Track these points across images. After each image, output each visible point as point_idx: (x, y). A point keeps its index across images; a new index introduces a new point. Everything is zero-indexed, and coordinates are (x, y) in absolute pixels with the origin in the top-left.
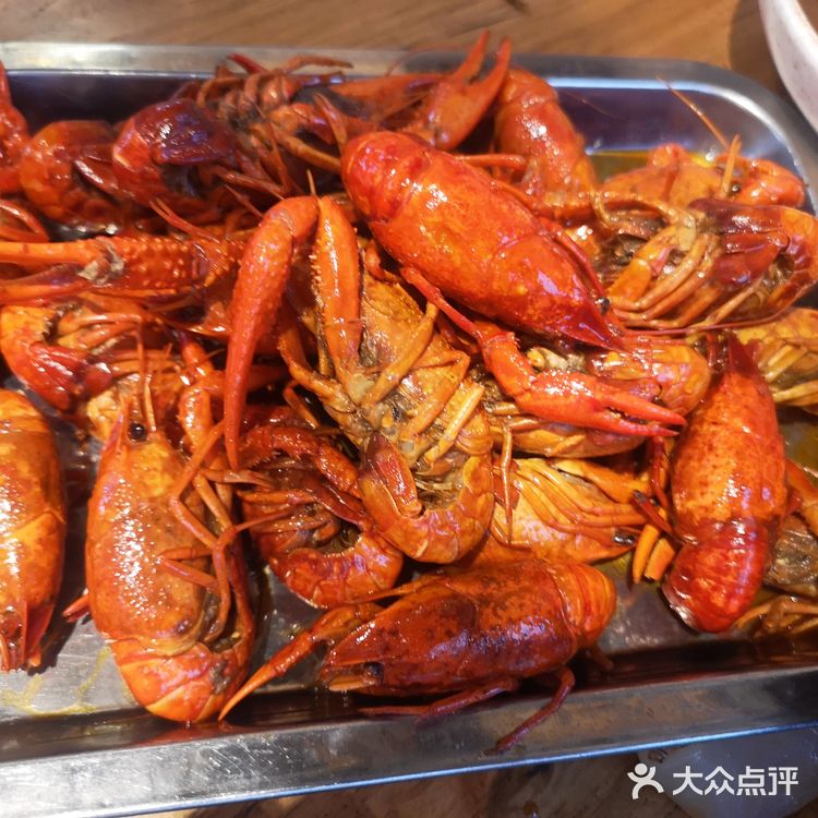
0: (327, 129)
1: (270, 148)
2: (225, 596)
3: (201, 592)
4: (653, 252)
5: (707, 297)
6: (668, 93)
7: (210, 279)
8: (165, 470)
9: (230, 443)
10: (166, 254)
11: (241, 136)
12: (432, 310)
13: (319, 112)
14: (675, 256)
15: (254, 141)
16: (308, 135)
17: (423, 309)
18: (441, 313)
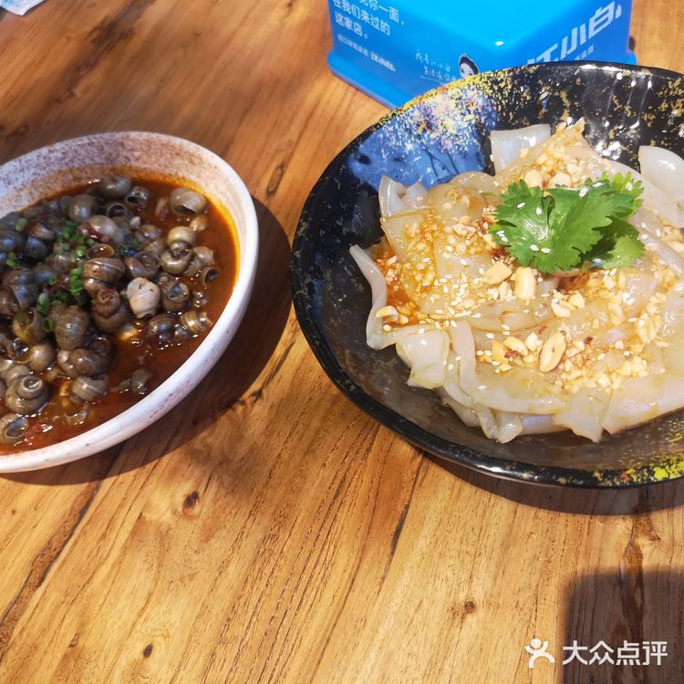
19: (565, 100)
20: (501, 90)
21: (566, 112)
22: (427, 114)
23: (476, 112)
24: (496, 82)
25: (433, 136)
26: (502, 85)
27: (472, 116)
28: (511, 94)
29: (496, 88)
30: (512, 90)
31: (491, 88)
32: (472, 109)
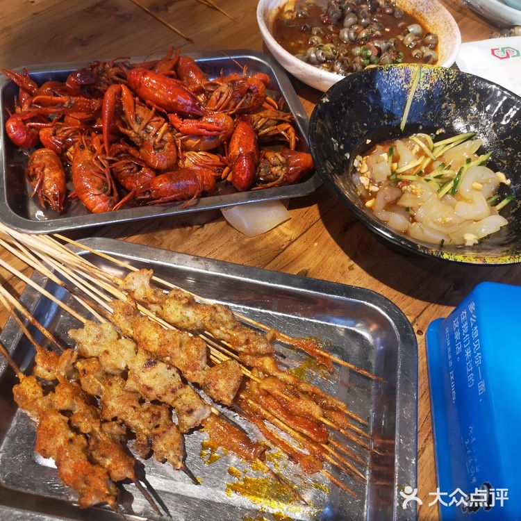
0: (124, 73)
1: (108, 80)
2: (109, 182)
3: (103, 181)
4: (217, 94)
5: (232, 104)
6: (230, 60)
7: (96, 109)
8: (90, 155)
9: (106, 148)
10: (84, 101)
11: (100, 78)
12: (154, 109)
13: (121, 69)
14: (222, 94)
15: (104, 78)
16: (118, 75)
17: (151, 109)
18: (156, 110)
19: (477, 98)
20: (449, 79)
21: (476, 104)
22: (407, 74)
23: (431, 85)
24: (448, 74)
25: (405, 86)
26: (451, 77)
27: (428, 86)
28: (452, 83)
29: (447, 77)
30: (454, 82)
31: (445, 76)
32: (431, 82)
